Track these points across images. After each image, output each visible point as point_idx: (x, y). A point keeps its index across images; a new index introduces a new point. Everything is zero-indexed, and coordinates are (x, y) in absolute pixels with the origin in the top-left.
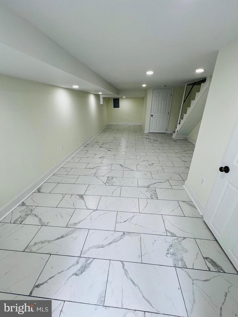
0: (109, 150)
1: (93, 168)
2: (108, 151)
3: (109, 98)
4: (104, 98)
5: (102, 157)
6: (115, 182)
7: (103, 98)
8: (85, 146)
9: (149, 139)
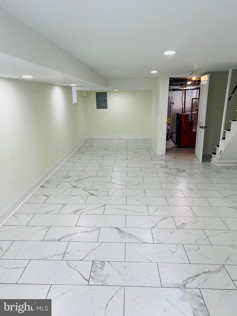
0: (92, 195)
1: (59, 240)
2: (90, 197)
3: (88, 92)
4: (79, 93)
5: (78, 211)
6: (110, 276)
7: (78, 91)
8: (42, 187)
9: (167, 167)
